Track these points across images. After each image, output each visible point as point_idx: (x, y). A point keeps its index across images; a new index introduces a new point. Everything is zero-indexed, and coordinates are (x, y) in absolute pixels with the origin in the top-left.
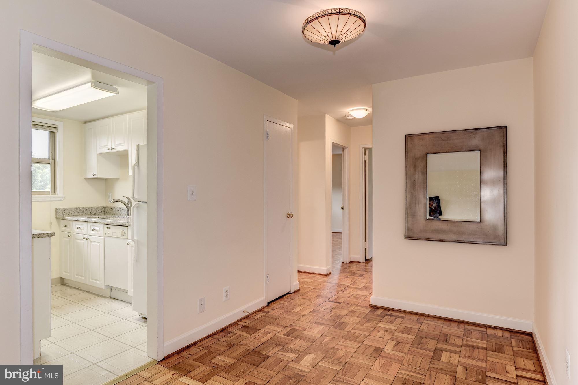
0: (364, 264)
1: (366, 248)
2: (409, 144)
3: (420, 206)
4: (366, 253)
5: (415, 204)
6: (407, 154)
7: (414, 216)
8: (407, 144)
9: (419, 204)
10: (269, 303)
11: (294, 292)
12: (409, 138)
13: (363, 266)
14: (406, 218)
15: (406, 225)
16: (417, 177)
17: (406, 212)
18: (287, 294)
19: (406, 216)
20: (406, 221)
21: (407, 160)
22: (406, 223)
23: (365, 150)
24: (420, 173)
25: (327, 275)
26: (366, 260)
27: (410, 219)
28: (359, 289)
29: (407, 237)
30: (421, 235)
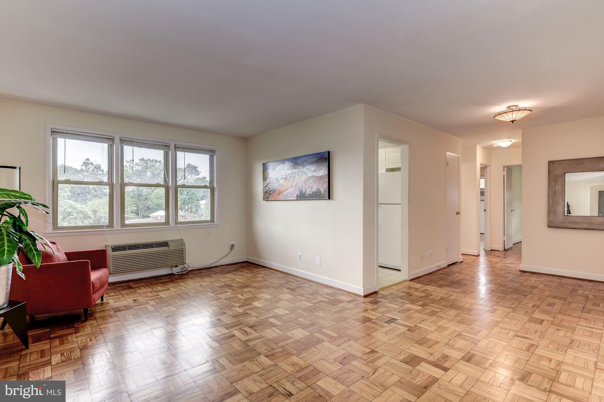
0: (503, 252)
1: (504, 241)
2: (551, 167)
3: (560, 206)
4: (504, 244)
5: (556, 205)
6: (549, 174)
7: (555, 213)
8: (549, 167)
9: (559, 205)
10: (448, 265)
11: (460, 262)
12: (551, 163)
13: (501, 254)
14: (549, 214)
15: (549, 219)
16: (557, 188)
17: (549, 210)
18: (455, 263)
19: (549, 213)
20: (549, 216)
21: (549, 177)
22: (549, 217)
23: (504, 167)
24: (560, 186)
25: (477, 256)
26: (505, 249)
27: (551, 215)
28: (508, 264)
29: (549, 227)
30: (560, 225)
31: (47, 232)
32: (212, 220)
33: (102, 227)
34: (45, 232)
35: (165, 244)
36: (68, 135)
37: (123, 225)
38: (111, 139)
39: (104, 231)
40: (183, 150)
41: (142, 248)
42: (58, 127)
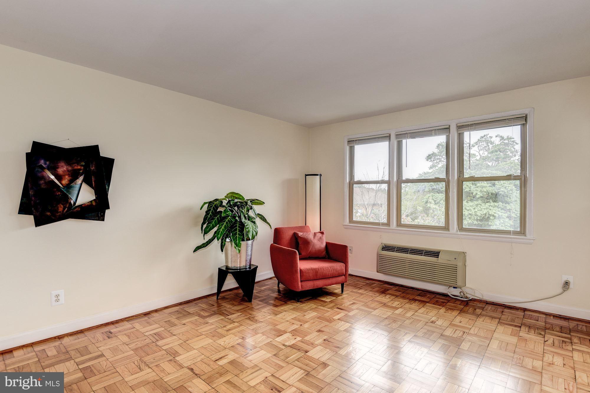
31: (345, 224)
32: (523, 232)
33: (378, 224)
34: (343, 224)
35: (436, 254)
36: (357, 142)
37: (399, 224)
38: (388, 136)
39: (380, 228)
40: (468, 128)
41: (409, 253)
42: (353, 137)
